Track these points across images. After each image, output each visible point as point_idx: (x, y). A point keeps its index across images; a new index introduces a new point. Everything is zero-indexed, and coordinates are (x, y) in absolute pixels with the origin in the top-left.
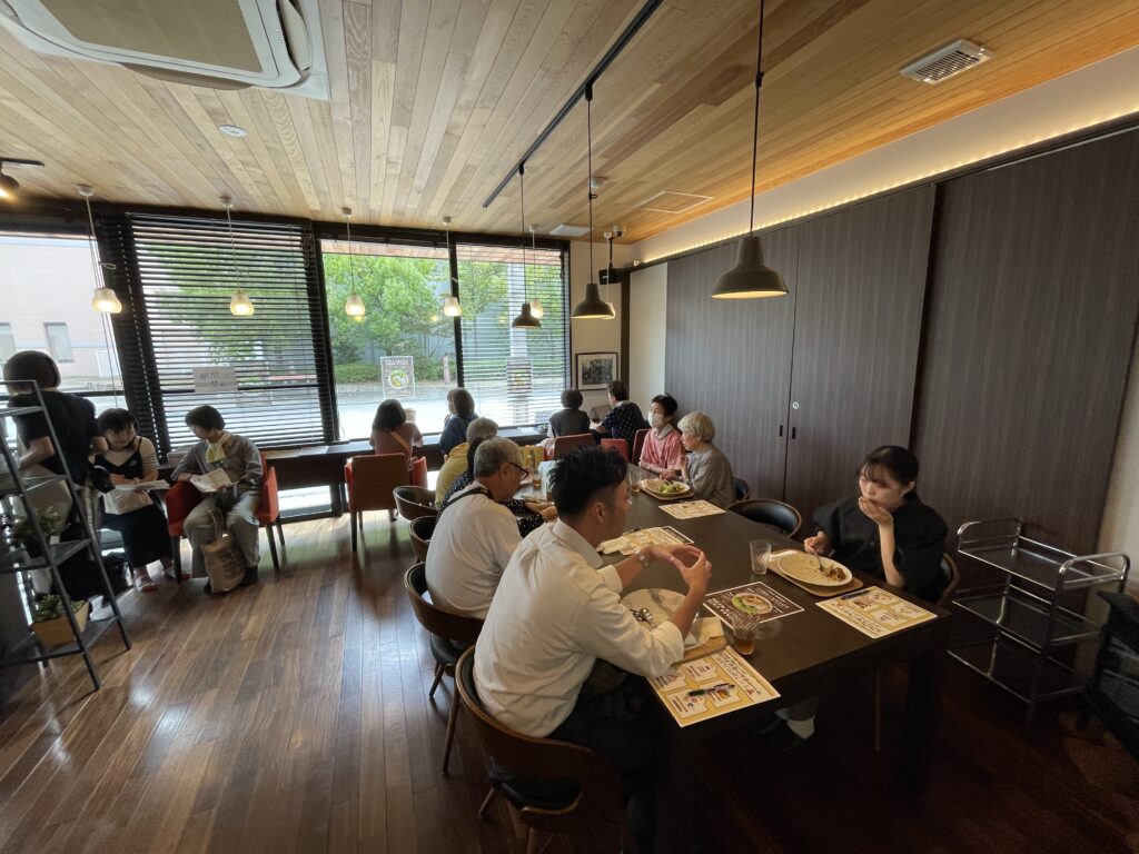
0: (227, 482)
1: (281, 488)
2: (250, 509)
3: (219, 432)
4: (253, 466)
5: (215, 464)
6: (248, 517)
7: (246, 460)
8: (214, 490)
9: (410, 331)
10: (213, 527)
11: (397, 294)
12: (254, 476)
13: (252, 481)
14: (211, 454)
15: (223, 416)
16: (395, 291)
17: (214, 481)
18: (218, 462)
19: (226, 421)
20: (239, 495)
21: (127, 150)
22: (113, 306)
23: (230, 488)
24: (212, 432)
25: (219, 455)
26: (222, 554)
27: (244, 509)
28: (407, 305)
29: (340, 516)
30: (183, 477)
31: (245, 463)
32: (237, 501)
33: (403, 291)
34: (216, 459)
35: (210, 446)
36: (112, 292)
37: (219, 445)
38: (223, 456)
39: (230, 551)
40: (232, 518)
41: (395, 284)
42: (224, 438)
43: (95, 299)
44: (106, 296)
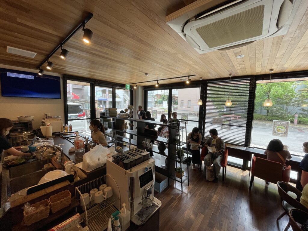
0: (215, 151)
1: (228, 155)
2: (220, 161)
3: (216, 136)
4: (223, 148)
5: (214, 145)
6: (219, 163)
7: (221, 146)
8: (212, 152)
9: (280, 104)
10: (210, 162)
11: (277, 92)
12: (222, 151)
13: (222, 153)
14: (213, 141)
15: (218, 132)
16: (276, 90)
17: (212, 150)
18: (214, 144)
19: (218, 134)
20: (218, 156)
21: (211, 69)
22: (201, 103)
23: (216, 153)
24: (214, 136)
25: (215, 143)
26: (210, 170)
27: (218, 160)
28: (281, 95)
29: (245, 171)
30: (206, 146)
31: (221, 147)
32: (217, 157)
33: (280, 90)
34: (214, 143)
35: (213, 139)
36: (201, 100)
37: (215, 140)
38: (216, 143)
39: (212, 171)
40: (215, 161)
41: (277, 88)
42: (217, 138)
43: (198, 102)
44: (200, 101)
